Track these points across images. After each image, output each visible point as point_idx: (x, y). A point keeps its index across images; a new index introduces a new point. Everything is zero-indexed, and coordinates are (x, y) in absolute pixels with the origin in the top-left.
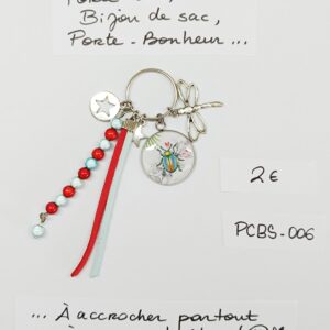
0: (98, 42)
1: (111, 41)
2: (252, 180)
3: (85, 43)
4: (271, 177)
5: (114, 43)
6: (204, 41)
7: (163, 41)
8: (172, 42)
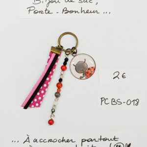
0: (41, 12)
1: (47, 12)
2: (114, 78)
3: (35, 13)
4: (123, 76)
5: (48, 13)
6: (91, 12)
7: (71, 12)
8: (76, 12)
